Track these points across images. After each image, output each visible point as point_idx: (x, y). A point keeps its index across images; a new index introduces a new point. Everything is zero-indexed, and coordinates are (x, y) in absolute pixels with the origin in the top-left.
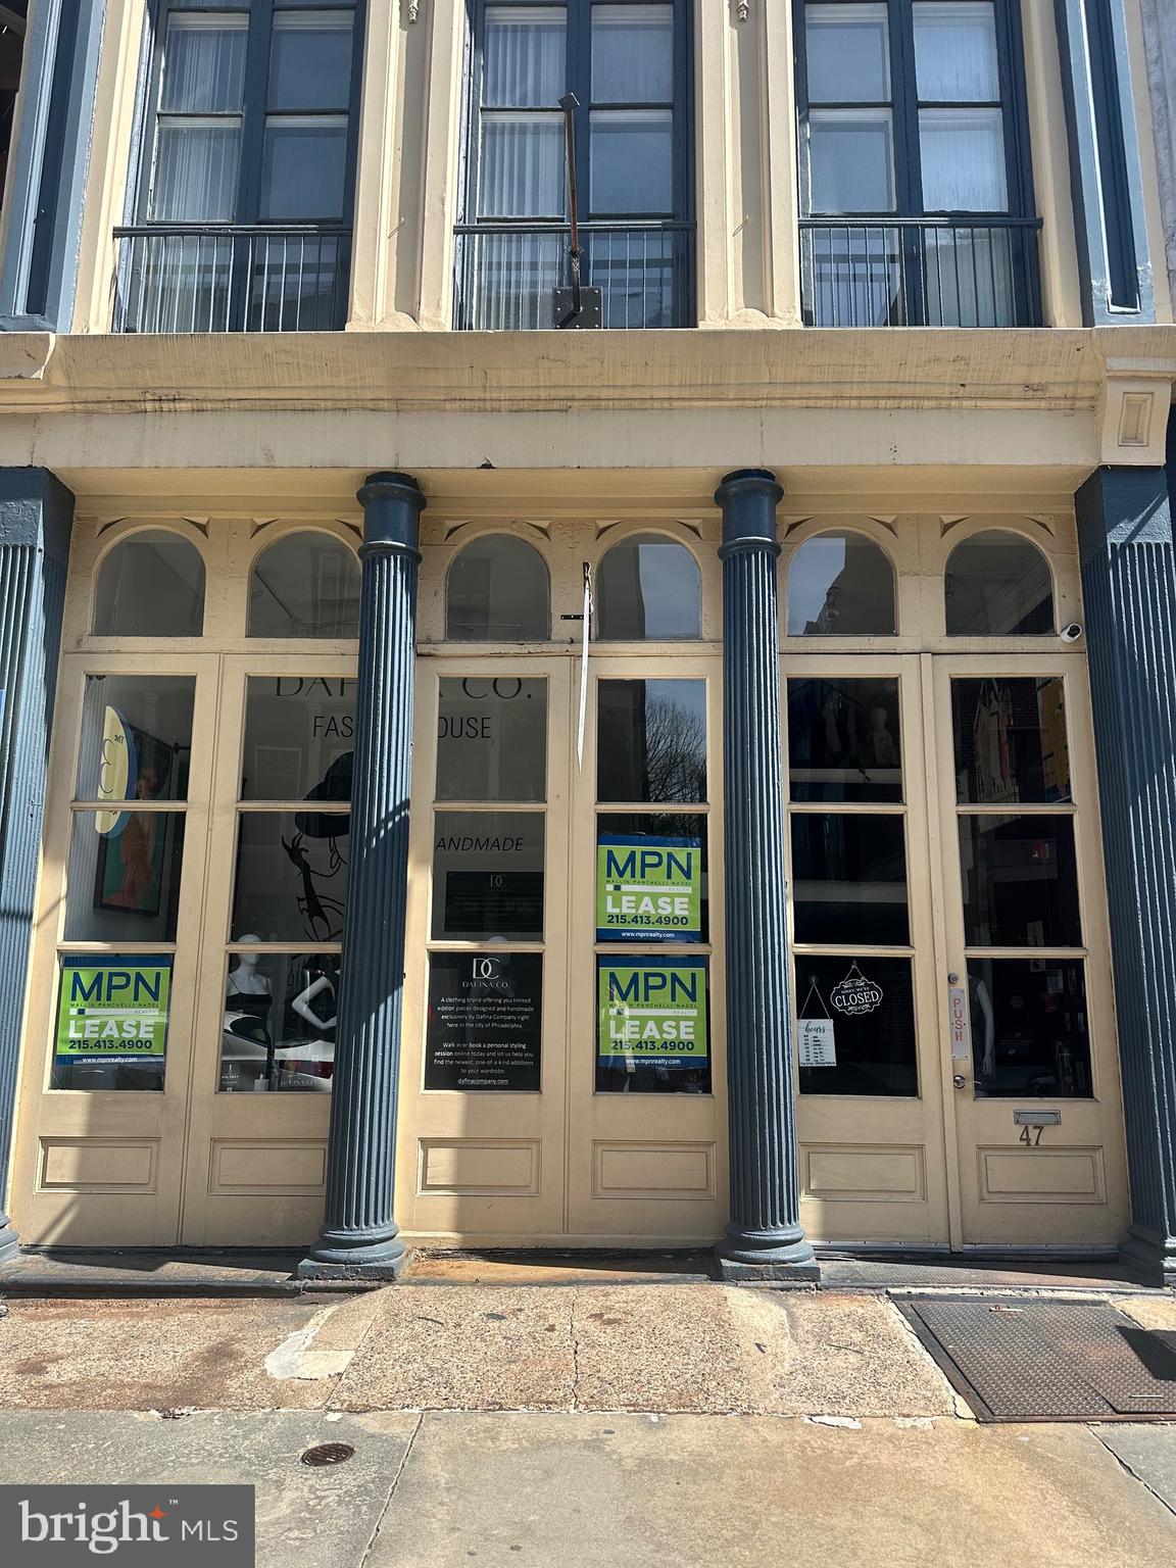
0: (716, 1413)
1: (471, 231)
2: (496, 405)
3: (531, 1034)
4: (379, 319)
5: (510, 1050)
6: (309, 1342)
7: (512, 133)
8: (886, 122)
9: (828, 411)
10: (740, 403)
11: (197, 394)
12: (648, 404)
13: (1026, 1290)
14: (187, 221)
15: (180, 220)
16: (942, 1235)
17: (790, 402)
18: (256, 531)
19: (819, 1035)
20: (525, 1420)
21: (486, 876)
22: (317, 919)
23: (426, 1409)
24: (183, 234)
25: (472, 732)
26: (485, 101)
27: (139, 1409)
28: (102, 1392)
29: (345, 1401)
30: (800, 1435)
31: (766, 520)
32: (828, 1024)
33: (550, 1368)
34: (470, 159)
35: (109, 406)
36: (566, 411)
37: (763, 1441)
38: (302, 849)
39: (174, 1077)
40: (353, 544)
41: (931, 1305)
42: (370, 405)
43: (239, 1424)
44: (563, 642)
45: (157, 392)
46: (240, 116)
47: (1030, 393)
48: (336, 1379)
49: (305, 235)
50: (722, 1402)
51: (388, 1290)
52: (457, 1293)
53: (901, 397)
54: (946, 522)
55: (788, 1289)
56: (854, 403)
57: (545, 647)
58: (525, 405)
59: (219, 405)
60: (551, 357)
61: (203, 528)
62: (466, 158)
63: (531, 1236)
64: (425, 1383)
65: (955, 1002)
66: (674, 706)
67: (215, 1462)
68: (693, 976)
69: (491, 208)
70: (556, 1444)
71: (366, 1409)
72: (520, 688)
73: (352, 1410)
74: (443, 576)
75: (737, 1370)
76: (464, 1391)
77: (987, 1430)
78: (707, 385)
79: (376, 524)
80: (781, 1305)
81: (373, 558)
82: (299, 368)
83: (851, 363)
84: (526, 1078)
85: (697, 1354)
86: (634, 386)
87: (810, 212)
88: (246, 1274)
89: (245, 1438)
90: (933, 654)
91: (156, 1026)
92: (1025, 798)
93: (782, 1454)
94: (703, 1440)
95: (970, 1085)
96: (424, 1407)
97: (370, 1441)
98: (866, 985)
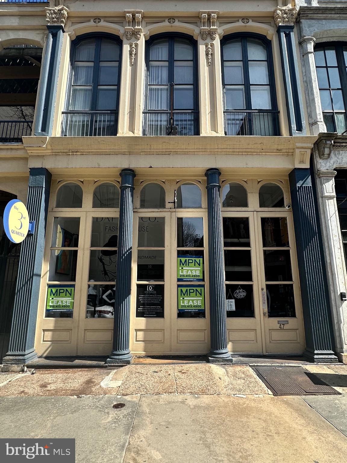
0: (211, 394)
1: (146, 113)
2: (153, 153)
3: (161, 304)
4: (125, 133)
5: (156, 308)
6: (111, 379)
7: (156, 90)
8: (243, 89)
9: (231, 155)
10: (210, 153)
11: (82, 151)
12: (189, 153)
13: (282, 364)
14: (79, 110)
15: (77, 110)
16: (261, 351)
17: (223, 153)
18: (95, 182)
19: (231, 303)
20: (165, 397)
21: (147, 265)
22: (106, 276)
23: (142, 394)
24: (78, 113)
25: (144, 230)
26: (149, 83)
27: (71, 396)
28: (62, 391)
29: (121, 393)
30: (232, 399)
31: (217, 180)
32: (233, 300)
33: (170, 384)
34: (146, 96)
35: (61, 153)
36: (170, 154)
37: (223, 401)
38: (103, 259)
39: (75, 314)
40: (118, 186)
41: (259, 368)
42: (123, 153)
43: (96, 399)
44: (168, 208)
45: (72, 150)
46: (92, 86)
47: (278, 151)
48: (119, 387)
49: (107, 114)
50: (212, 392)
51: (128, 366)
52: (145, 366)
53: (248, 152)
54: (259, 181)
55: (225, 364)
56: (237, 153)
57: (164, 210)
58: (160, 153)
59: (87, 153)
60: (166, 142)
61: (82, 182)
62: (145, 96)
63: (162, 352)
64: (140, 388)
65: (263, 295)
66: (188, 223)
67: (92, 408)
68: (201, 289)
69: (151, 107)
70: (174, 402)
71: (127, 395)
72: (155, 219)
73: (123, 395)
74: (139, 193)
75: (215, 384)
76: (150, 390)
77: (276, 397)
78: (203, 149)
79: (124, 181)
80: (224, 368)
81: (123, 189)
82: (106, 145)
83: (236, 144)
84: (160, 314)
85: (205, 380)
86: (185, 149)
87: (226, 109)
88: (94, 362)
89: (98, 402)
90: (257, 212)
91: (71, 302)
92: (277, 246)
93: (228, 404)
94: (209, 401)
95: (267, 314)
96: (141, 394)
97: (129, 402)
98: (242, 291)
